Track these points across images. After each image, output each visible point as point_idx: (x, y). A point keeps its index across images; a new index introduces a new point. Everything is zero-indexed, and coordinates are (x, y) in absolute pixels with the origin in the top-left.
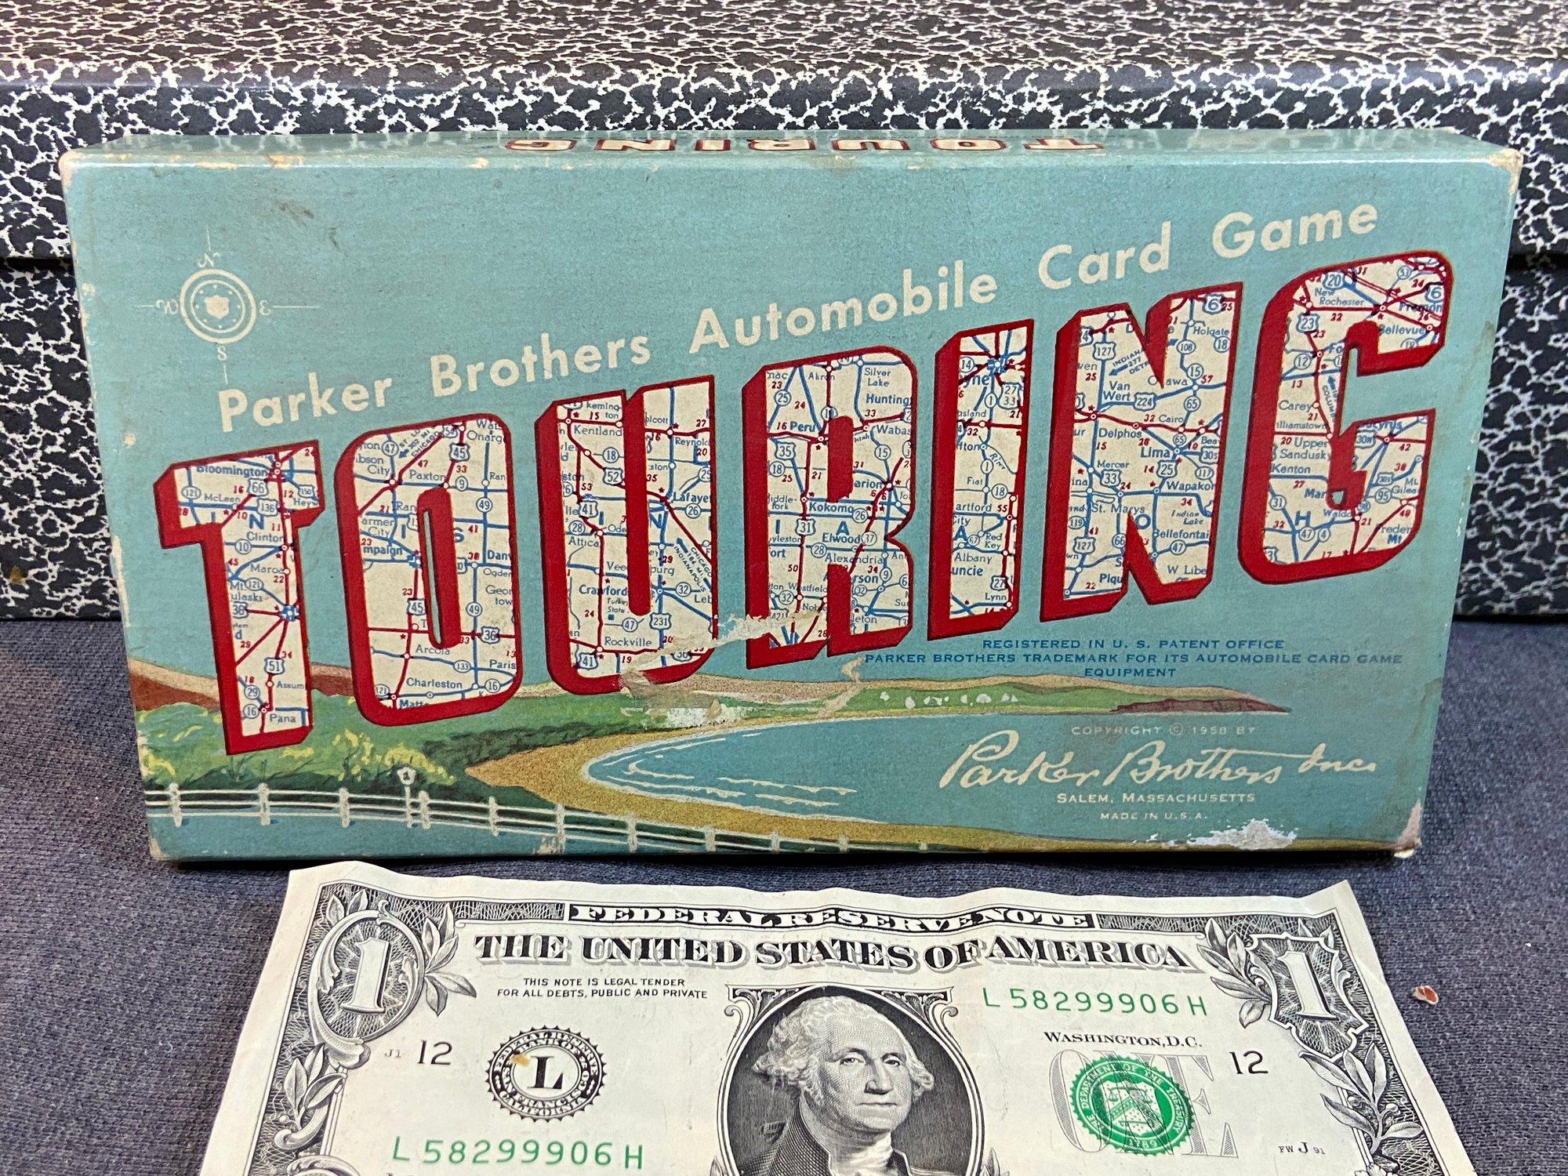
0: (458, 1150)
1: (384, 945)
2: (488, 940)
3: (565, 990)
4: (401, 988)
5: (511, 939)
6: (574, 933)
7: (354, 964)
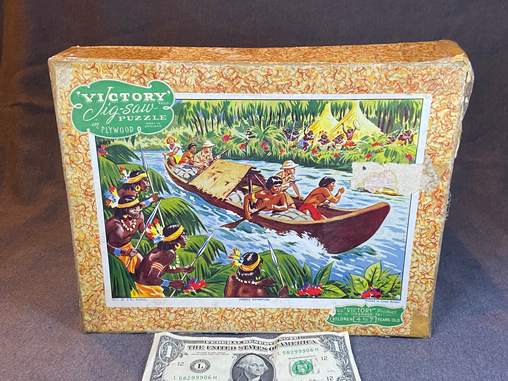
0: (185, 378)
1: (171, 347)
2: (190, 347)
3: (204, 354)
4: (175, 354)
5: (194, 347)
6: (206, 345)
7: (167, 350)
